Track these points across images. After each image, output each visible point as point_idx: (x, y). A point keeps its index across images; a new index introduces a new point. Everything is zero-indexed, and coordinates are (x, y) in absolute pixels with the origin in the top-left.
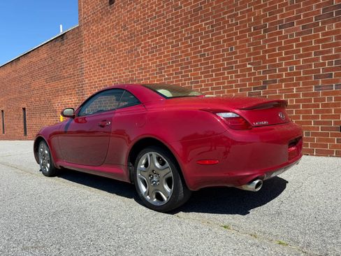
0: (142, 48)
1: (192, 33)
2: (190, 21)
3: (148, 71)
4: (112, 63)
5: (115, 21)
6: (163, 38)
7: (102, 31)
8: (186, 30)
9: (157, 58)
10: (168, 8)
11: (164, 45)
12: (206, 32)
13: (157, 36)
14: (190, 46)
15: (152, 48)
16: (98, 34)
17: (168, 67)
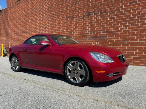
0: (30, 20)
1: (47, 16)
2: (47, 11)
3: (32, 29)
4: (20, 25)
5: (21, 8)
6: (38, 17)
7: (16, 11)
8: (45, 15)
9: (36, 24)
10: (40, 6)
11: (38, 20)
12: (52, 17)
13: (36, 16)
14: (47, 21)
15: (34, 20)
16: (14, 12)
17: (39, 28)
